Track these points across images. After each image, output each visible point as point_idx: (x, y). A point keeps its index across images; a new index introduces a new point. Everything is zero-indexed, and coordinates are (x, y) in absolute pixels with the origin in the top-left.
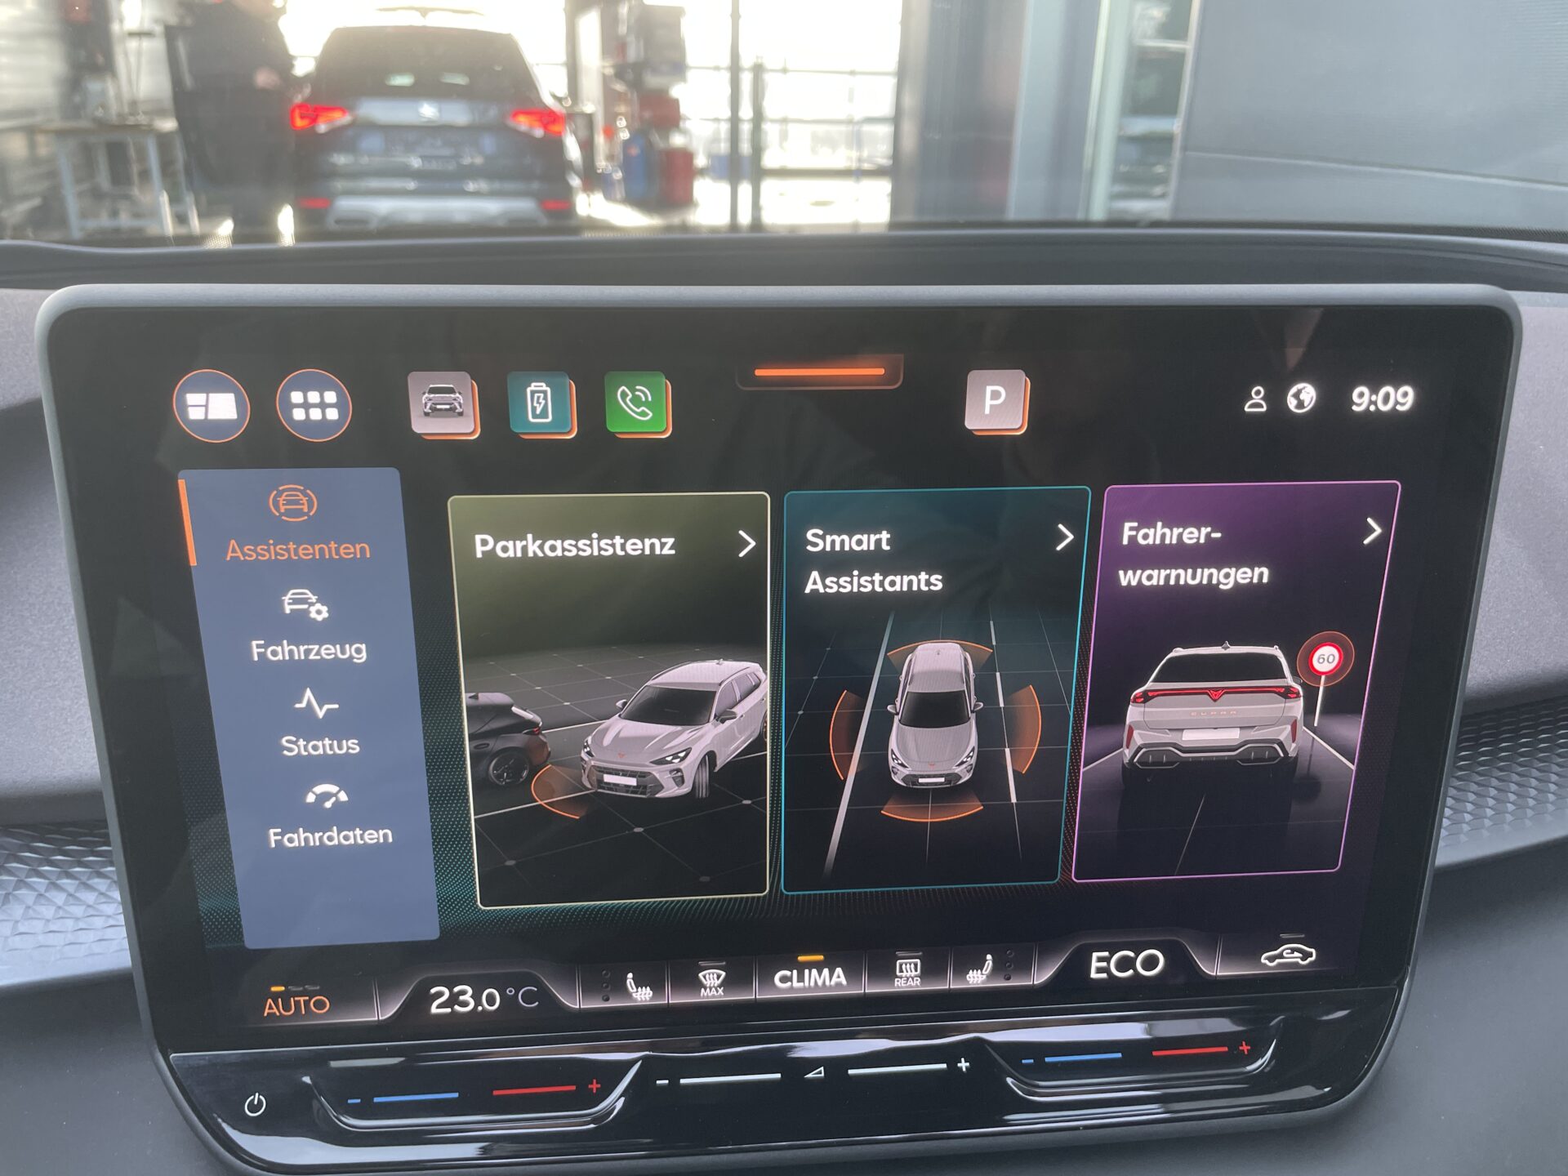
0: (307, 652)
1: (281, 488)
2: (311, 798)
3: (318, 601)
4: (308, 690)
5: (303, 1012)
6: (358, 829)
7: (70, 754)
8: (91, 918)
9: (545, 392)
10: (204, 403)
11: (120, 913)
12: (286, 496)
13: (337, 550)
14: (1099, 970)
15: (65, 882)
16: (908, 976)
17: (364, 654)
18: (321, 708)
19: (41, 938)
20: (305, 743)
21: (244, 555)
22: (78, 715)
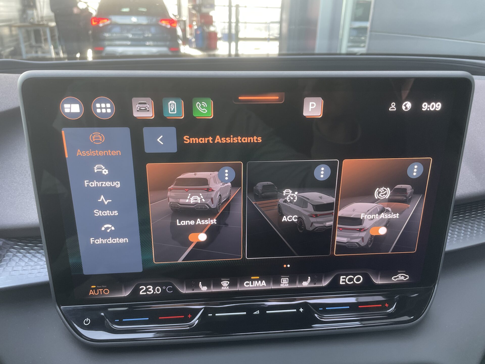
0: (102, 184)
1: (93, 134)
2: (103, 229)
3: (105, 168)
4: (102, 196)
5: (101, 294)
6: (118, 238)
7: (29, 216)
8: (36, 266)
9: (174, 104)
10: (70, 107)
11: (46, 264)
12: (95, 136)
13: (111, 153)
14: (343, 282)
15: (28, 255)
16: (285, 283)
17: (119, 185)
18: (106, 201)
19: (21, 272)
20: (101, 212)
21: (82, 154)
22: (31, 204)
